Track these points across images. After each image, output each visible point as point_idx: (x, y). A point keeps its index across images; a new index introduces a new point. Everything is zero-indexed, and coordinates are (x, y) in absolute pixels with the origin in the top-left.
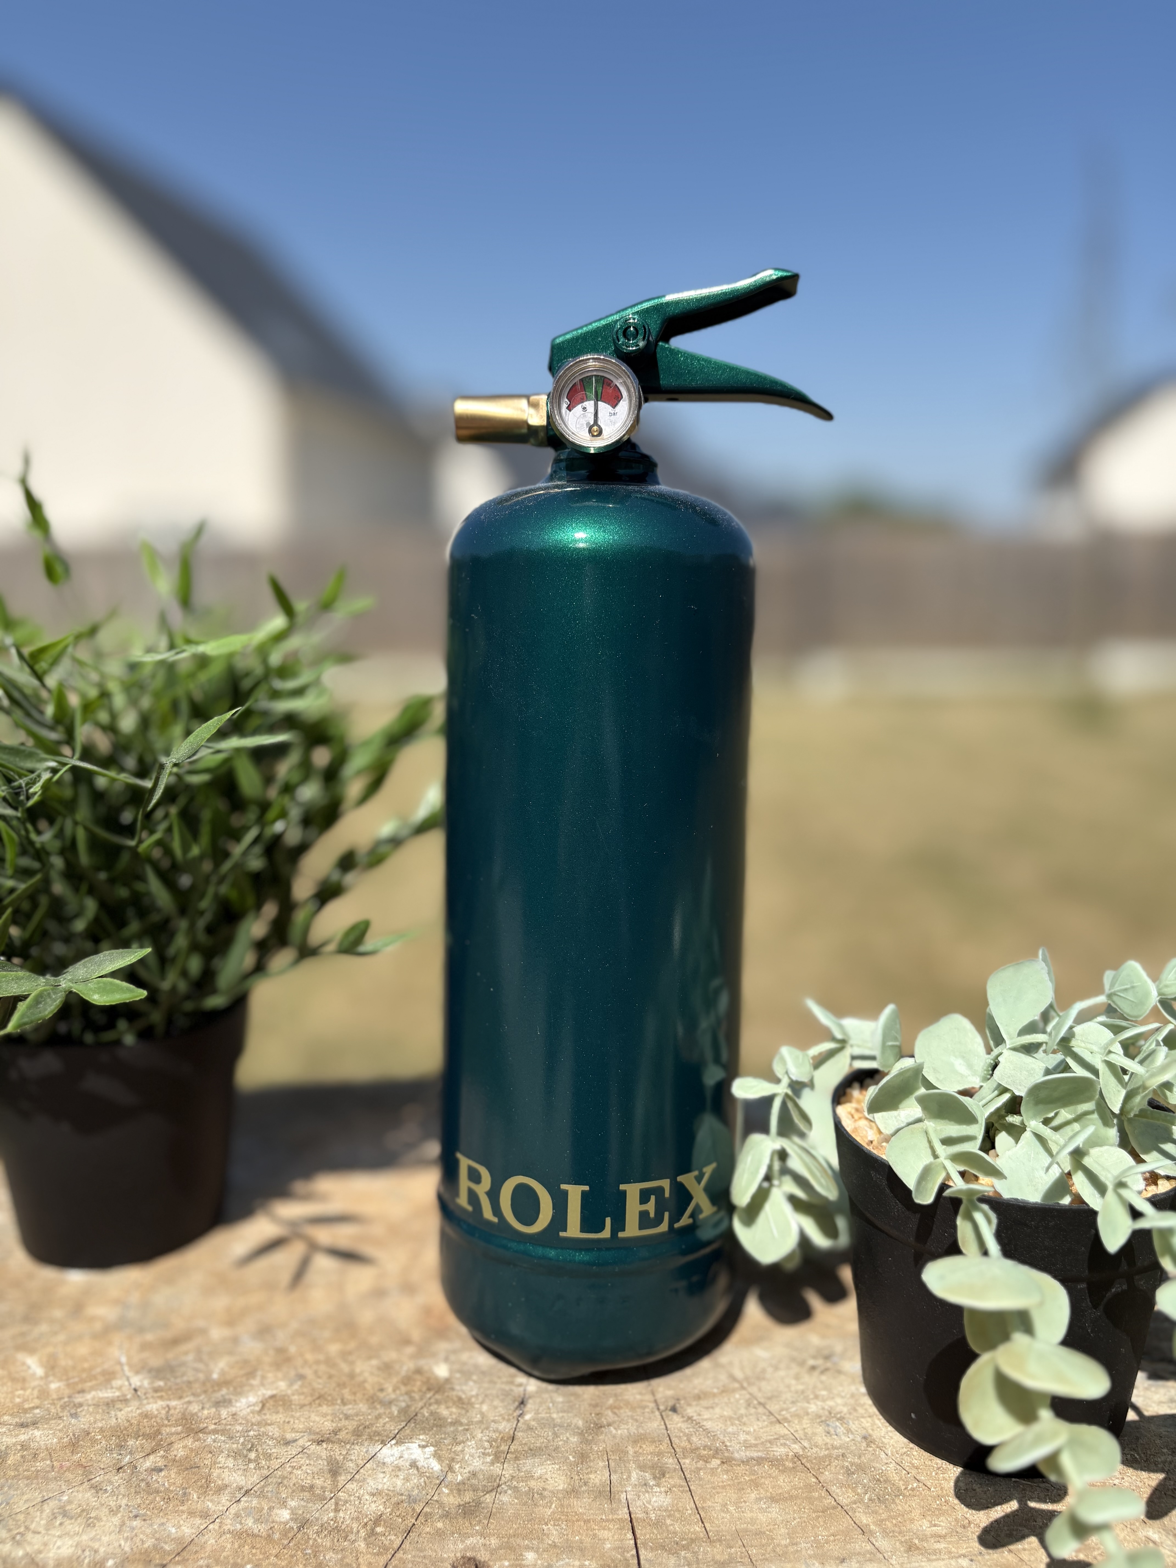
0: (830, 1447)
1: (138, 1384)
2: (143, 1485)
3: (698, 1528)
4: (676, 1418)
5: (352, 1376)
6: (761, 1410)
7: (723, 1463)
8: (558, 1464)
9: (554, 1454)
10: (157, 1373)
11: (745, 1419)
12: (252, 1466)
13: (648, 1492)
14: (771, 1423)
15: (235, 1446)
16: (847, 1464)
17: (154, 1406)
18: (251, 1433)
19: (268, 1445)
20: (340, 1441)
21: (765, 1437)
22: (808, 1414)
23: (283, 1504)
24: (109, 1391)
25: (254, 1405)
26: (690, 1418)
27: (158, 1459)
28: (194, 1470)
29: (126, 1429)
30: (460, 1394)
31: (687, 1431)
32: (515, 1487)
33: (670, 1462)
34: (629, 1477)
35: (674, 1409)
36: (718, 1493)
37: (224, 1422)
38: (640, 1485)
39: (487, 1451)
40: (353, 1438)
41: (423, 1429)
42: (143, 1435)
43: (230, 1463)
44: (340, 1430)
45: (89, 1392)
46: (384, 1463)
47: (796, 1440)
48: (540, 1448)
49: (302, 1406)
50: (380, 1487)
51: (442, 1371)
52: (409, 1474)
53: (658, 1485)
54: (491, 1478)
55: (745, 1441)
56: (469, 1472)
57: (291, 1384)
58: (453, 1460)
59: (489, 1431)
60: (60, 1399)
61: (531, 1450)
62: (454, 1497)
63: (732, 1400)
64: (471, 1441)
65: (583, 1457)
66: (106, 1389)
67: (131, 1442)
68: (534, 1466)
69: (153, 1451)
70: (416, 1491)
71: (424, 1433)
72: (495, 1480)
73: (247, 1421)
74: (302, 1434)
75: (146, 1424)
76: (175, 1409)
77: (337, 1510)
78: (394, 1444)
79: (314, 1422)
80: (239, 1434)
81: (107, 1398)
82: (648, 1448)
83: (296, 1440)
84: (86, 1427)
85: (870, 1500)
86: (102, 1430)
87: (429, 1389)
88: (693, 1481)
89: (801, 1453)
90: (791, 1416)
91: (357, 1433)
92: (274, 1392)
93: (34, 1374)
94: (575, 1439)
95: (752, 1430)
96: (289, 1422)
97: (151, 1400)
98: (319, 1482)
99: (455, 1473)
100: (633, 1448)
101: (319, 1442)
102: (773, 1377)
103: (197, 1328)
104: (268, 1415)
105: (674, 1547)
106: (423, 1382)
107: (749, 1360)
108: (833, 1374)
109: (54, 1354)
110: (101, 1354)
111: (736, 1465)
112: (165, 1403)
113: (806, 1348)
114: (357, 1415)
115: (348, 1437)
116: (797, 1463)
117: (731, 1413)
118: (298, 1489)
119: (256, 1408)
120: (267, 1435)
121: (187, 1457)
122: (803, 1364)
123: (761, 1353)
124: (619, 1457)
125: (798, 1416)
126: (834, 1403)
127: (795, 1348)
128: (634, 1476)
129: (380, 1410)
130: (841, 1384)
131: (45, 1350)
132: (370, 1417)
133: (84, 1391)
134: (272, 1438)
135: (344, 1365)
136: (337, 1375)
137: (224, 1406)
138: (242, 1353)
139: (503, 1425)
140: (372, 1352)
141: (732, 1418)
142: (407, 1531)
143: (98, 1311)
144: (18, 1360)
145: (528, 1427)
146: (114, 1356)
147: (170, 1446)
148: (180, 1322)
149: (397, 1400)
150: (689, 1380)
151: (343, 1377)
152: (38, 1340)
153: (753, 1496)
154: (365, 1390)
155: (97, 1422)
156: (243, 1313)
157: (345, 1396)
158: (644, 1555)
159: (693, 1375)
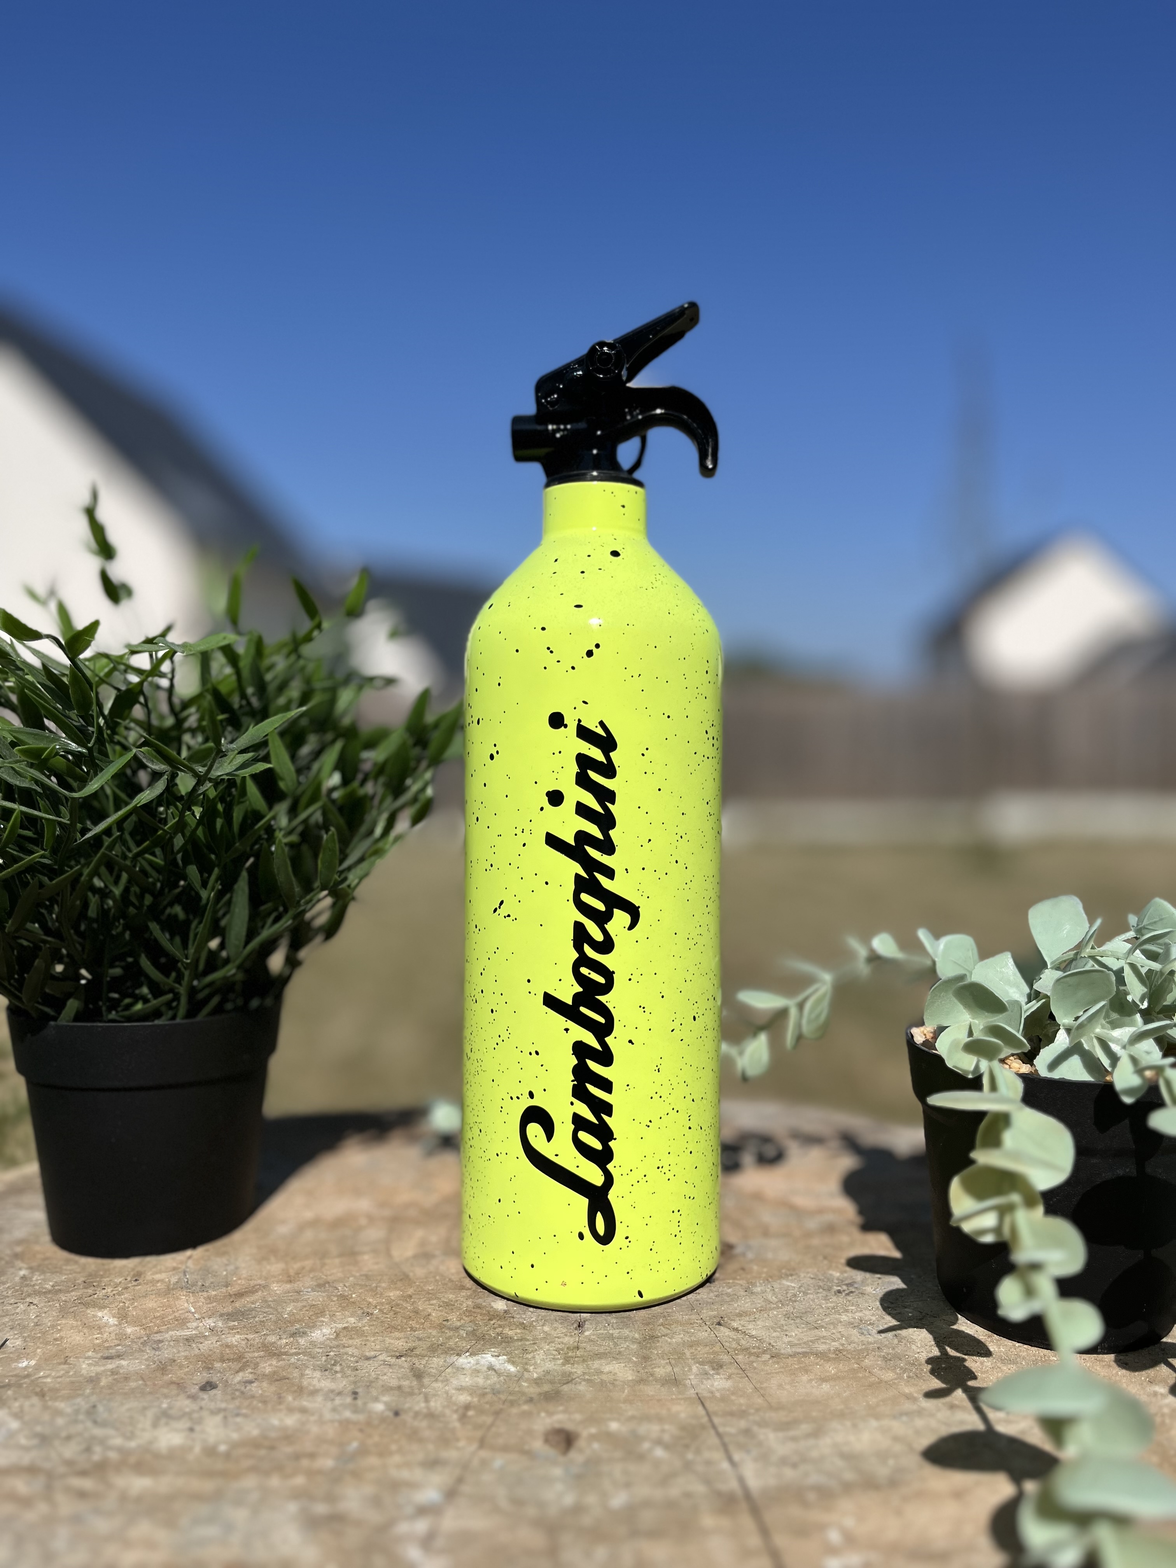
0: (865, 1343)
1: (213, 1324)
2: (237, 1393)
3: (760, 1401)
4: (722, 1328)
5: (416, 1312)
6: (798, 1321)
7: (772, 1357)
8: (623, 1363)
9: (618, 1357)
10: (230, 1316)
11: (785, 1328)
12: (339, 1375)
13: (708, 1378)
14: (810, 1329)
15: (320, 1362)
16: (883, 1354)
17: (235, 1339)
18: (332, 1354)
19: (350, 1361)
20: (417, 1356)
21: (805, 1339)
22: (841, 1322)
23: (376, 1399)
24: (187, 1331)
25: (329, 1334)
26: (736, 1330)
27: (247, 1375)
28: (285, 1381)
29: (210, 1356)
30: (520, 1320)
31: (735, 1337)
32: (588, 1380)
33: (725, 1358)
34: (690, 1369)
35: (719, 1324)
36: (772, 1377)
37: (303, 1347)
38: (701, 1374)
39: (557, 1357)
40: (429, 1353)
41: (493, 1344)
42: (228, 1359)
43: (317, 1374)
44: (415, 1348)
45: (167, 1332)
46: (463, 1369)
47: (834, 1340)
48: (604, 1353)
49: (374, 1334)
50: (464, 1384)
51: (499, 1306)
52: (488, 1375)
53: (718, 1374)
54: (564, 1374)
55: (789, 1342)
56: (544, 1371)
57: (360, 1319)
58: (526, 1364)
59: (555, 1344)
60: (139, 1338)
61: (596, 1355)
62: (534, 1388)
63: (771, 1315)
64: (539, 1351)
65: (646, 1358)
66: (183, 1329)
67: (217, 1365)
68: (601, 1365)
69: (241, 1370)
70: (498, 1386)
71: (495, 1347)
72: (569, 1376)
73: (326, 1346)
74: (380, 1353)
75: (228, 1352)
76: (254, 1340)
77: (427, 1400)
78: (468, 1355)
79: (389, 1343)
80: (320, 1354)
81: (187, 1335)
82: (702, 1351)
83: (376, 1357)
84: (171, 1356)
85: (909, 1377)
86: (186, 1358)
87: (490, 1320)
88: (749, 1370)
89: (841, 1348)
90: (826, 1324)
91: (434, 1349)
92: (346, 1325)
93: (106, 1325)
94: (634, 1347)
95: (794, 1334)
96: (365, 1345)
97: (228, 1335)
98: (406, 1383)
99: (530, 1372)
100: (688, 1349)
101: (398, 1357)
102: (804, 1299)
103: (258, 1285)
104: (344, 1341)
105: (742, 1414)
106: (484, 1314)
107: (781, 1289)
108: (858, 1296)
109: (123, 1308)
110: (170, 1306)
111: (785, 1358)
112: (243, 1337)
113: (830, 1279)
114: (429, 1338)
115: (424, 1352)
116: (839, 1355)
117: (772, 1324)
118: (387, 1389)
119: (332, 1337)
120: (347, 1354)
121: (275, 1373)
122: (829, 1290)
123: (789, 1284)
124: (677, 1356)
125: (832, 1323)
126: (863, 1315)
127: (820, 1280)
128: (695, 1368)
129: (449, 1333)
130: (866, 1301)
131: (113, 1306)
132: (441, 1339)
133: (160, 1332)
134: (352, 1356)
135: (405, 1305)
136: (402, 1312)
137: (300, 1336)
138: (306, 1300)
139: (566, 1339)
140: (430, 1295)
141: (774, 1327)
142: (497, 1413)
143: (158, 1277)
144: (89, 1314)
145: (589, 1339)
146: (183, 1307)
147: (256, 1365)
148: (239, 1282)
149: (464, 1327)
150: (729, 1304)
151: (408, 1313)
152: (105, 1299)
153: (805, 1378)
154: (431, 1321)
155: (182, 1353)
156: (300, 1273)
157: (413, 1325)
158: (716, 1420)
159: (732, 1300)
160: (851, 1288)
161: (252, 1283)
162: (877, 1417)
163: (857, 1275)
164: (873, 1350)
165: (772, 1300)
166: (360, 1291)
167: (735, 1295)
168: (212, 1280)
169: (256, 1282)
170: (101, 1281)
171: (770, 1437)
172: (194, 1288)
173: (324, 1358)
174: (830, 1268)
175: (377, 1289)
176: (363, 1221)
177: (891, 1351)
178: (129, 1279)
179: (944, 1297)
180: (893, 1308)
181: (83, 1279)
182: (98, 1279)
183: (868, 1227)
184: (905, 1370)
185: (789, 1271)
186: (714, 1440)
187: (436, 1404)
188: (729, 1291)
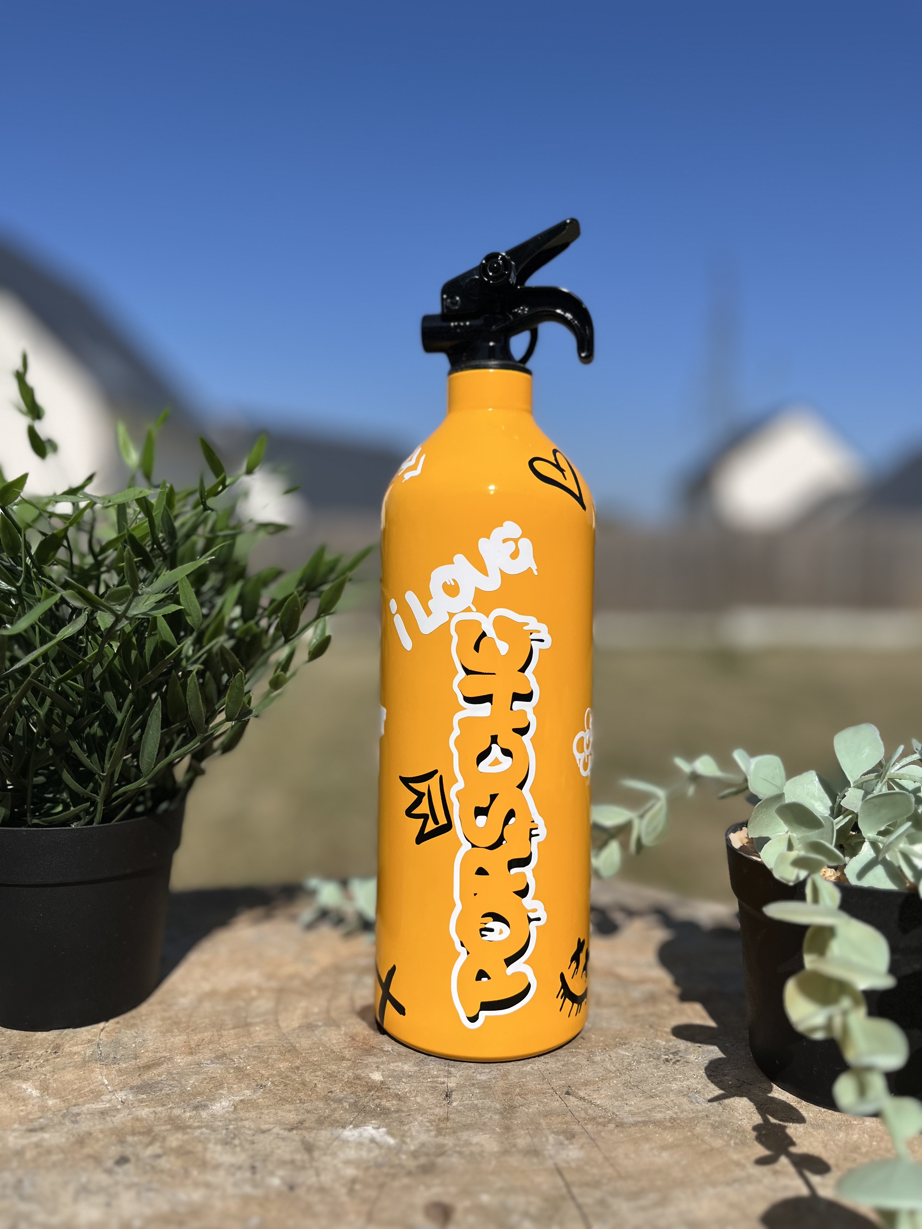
0: (695, 1111)
1: (124, 1097)
2: (148, 1168)
3: (610, 1171)
4: (571, 1097)
5: (304, 1084)
6: (635, 1089)
7: (617, 1126)
8: (488, 1134)
9: (483, 1127)
10: (139, 1089)
11: (625, 1097)
12: (238, 1149)
13: (564, 1149)
14: (647, 1098)
15: (221, 1136)
16: (711, 1121)
17: (144, 1112)
18: (231, 1127)
19: (248, 1134)
20: (306, 1129)
21: (644, 1108)
22: (672, 1091)
23: (272, 1174)
24: (101, 1104)
25: (228, 1107)
26: (582, 1099)
27: (156, 1149)
28: (190, 1155)
29: (123, 1129)
30: (396, 1091)
31: (583, 1107)
32: (459, 1151)
33: (576, 1128)
34: (547, 1140)
35: (568, 1093)
36: (619, 1146)
37: (205, 1120)
38: (557, 1144)
39: (430, 1128)
40: (317, 1125)
41: (373, 1116)
42: (138, 1133)
43: (219, 1148)
44: (304, 1121)
45: (84, 1105)
46: (348, 1141)
47: (668, 1109)
48: (471, 1124)
49: (268, 1107)
50: (349, 1157)
51: (377, 1077)
52: (370, 1148)
53: (572, 1144)
54: (437, 1146)
55: (630, 1111)
56: (419, 1143)
57: (255, 1092)
58: (403, 1136)
59: (428, 1115)
60: (60, 1111)
61: (464, 1126)
62: (412, 1160)
63: (612, 1084)
64: (414, 1123)
65: (508, 1129)
66: (98, 1102)
67: (130, 1139)
68: (470, 1136)
69: (150, 1143)
70: (380, 1159)
71: (375, 1119)
72: (442, 1148)
73: (226, 1119)
74: (274, 1125)
75: (138, 1125)
76: (161, 1113)
77: (318, 1174)
78: (352, 1128)
79: (281, 1116)
80: (220, 1127)
81: (101, 1108)
82: (556, 1121)
83: (269, 1130)
84: (87, 1130)
85: (735, 1144)
86: (102, 1131)
87: (369, 1091)
88: (598, 1140)
89: (675, 1116)
90: (660, 1093)
91: (321, 1122)
92: (243, 1098)
93: (30, 1096)
94: (497, 1117)
95: (633, 1103)
96: (260, 1118)
97: (138, 1109)
98: (298, 1157)
99: (407, 1144)
100: (544, 1120)
101: (291, 1130)
102: (638, 1068)
103: (163, 1057)
104: (242, 1114)
105: (596, 1184)
106: (364, 1085)
107: (617, 1058)
108: (683, 1064)
109: (44, 1081)
110: (86, 1079)
111: (628, 1127)
112: (151, 1110)
113: (658, 1048)
114: (316, 1110)
115: (313, 1125)
116: (674, 1123)
117: (614, 1093)
118: (282, 1163)
119: (230, 1109)
120: (244, 1127)
121: (181, 1147)
122: (658, 1058)
123: (625, 1053)
124: (533, 1126)
125: (665, 1092)
126: (689, 1083)
127: (649, 1049)
128: (551, 1138)
129: (334, 1105)
130: (691, 1070)
131: (36, 1078)
132: (327, 1111)
133: (78, 1105)
134: (249, 1129)
135: (295, 1077)
136: (291, 1083)
137: (202, 1109)
138: (206, 1073)
139: (437, 1111)
140: (316, 1067)
141: (616, 1096)
142: (381, 1186)
143: (75, 1049)
144: (15, 1086)
145: (457, 1111)
146: (97, 1080)
147: (164, 1139)
148: (147, 1054)
149: (346, 1098)
150: (575, 1074)
151: (297, 1085)
152: (29, 1071)
153: (647, 1146)
154: (317, 1092)
155: (96, 1126)
156: (199, 1045)
157: (302, 1097)
158: (576, 1191)
159: (577, 1070)
160: (676, 1057)
161: (158, 1055)
162: (714, 1184)
163: (680, 1044)
164: (702, 1118)
165: (611, 1069)
166: (254, 1063)
167: (579, 1064)
168: (122, 1053)
169: (161, 1055)
170: (25, 1053)
171: (623, 1207)
172: (107, 1061)
173: (224, 1132)
174: (656, 1036)
175: (268, 1061)
176: (254, 993)
177: (717, 1119)
178: (49, 1051)
179: (756, 1065)
180: (714, 1076)
181: (8, 1051)
182: (22, 1051)
183: (685, 997)
184: (730, 1137)
185: (622, 1041)
186: (573, 1212)
187: (326, 1179)
188: (574, 1060)
